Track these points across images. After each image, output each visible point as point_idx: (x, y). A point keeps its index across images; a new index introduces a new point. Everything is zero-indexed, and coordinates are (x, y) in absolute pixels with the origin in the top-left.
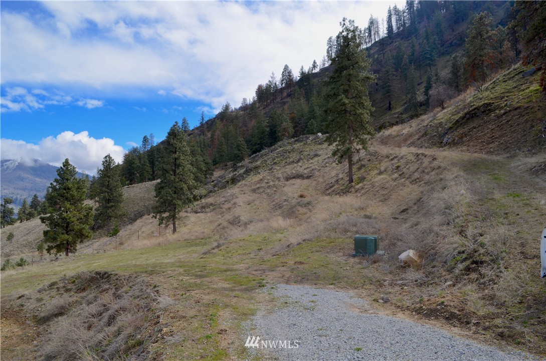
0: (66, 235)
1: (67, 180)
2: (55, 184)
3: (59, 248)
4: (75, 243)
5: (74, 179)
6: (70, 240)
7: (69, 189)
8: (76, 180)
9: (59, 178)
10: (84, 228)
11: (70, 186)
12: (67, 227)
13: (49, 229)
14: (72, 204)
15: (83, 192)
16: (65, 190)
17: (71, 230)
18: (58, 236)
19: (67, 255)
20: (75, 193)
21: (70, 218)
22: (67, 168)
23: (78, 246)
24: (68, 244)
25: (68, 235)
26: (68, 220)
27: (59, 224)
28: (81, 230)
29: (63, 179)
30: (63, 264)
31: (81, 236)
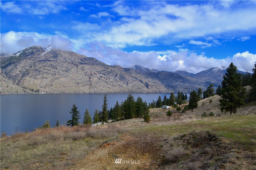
0: (231, 103)
1: (232, 74)
2: (225, 76)
3: (227, 109)
4: (236, 107)
5: (236, 73)
6: (232, 106)
7: (232, 79)
8: (237, 74)
9: (227, 73)
10: (240, 100)
11: (233, 77)
12: (231, 99)
13: (222, 99)
14: (234, 87)
15: (240, 80)
16: (231, 79)
17: (233, 101)
18: (226, 103)
19: (231, 113)
20: (236, 80)
21: (233, 94)
22: (232, 68)
23: (238, 110)
24: (232, 108)
25: (232, 103)
26: (232, 95)
27: (227, 97)
28: (239, 101)
29: (230, 73)
30: (221, 119)
31: (239, 104)
